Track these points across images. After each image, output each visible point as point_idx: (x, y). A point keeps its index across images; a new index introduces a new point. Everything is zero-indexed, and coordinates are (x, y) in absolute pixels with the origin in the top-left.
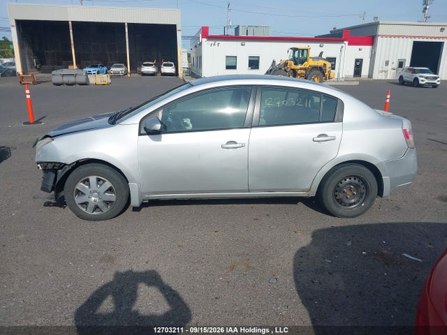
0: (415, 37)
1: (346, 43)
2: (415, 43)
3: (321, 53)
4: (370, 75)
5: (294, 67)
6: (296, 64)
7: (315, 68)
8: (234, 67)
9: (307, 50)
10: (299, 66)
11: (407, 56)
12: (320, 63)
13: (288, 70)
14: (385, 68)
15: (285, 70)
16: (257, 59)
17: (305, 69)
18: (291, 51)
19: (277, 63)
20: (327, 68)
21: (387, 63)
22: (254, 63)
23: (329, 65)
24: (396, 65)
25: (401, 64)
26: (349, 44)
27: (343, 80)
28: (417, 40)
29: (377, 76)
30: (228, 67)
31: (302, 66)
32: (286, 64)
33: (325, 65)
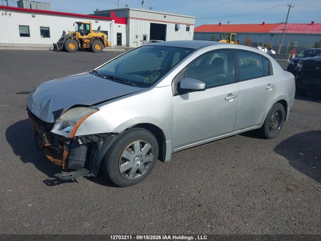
0: (151, 20)
1: (113, 21)
2: (151, 24)
3: (99, 27)
4: (128, 45)
5: (81, 37)
6: (82, 35)
7: (96, 38)
8: (28, 35)
9: (89, 24)
10: (85, 37)
11: (148, 32)
12: (100, 35)
13: (77, 39)
14: (136, 40)
15: (74, 39)
16: (47, 29)
17: (89, 39)
18: (76, 24)
19: (67, 33)
20: (105, 38)
21: (137, 37)
22: (45, 33)
23: (105, 36)
24: (142, 38)
25: (145, 38)
26: (116, 22)
27: (114, 47)
28: (153, 22)
29: (132, 45)
30: (22, 35)
31: (87, 37)
32: (74, 34)
33: (103, 36)
